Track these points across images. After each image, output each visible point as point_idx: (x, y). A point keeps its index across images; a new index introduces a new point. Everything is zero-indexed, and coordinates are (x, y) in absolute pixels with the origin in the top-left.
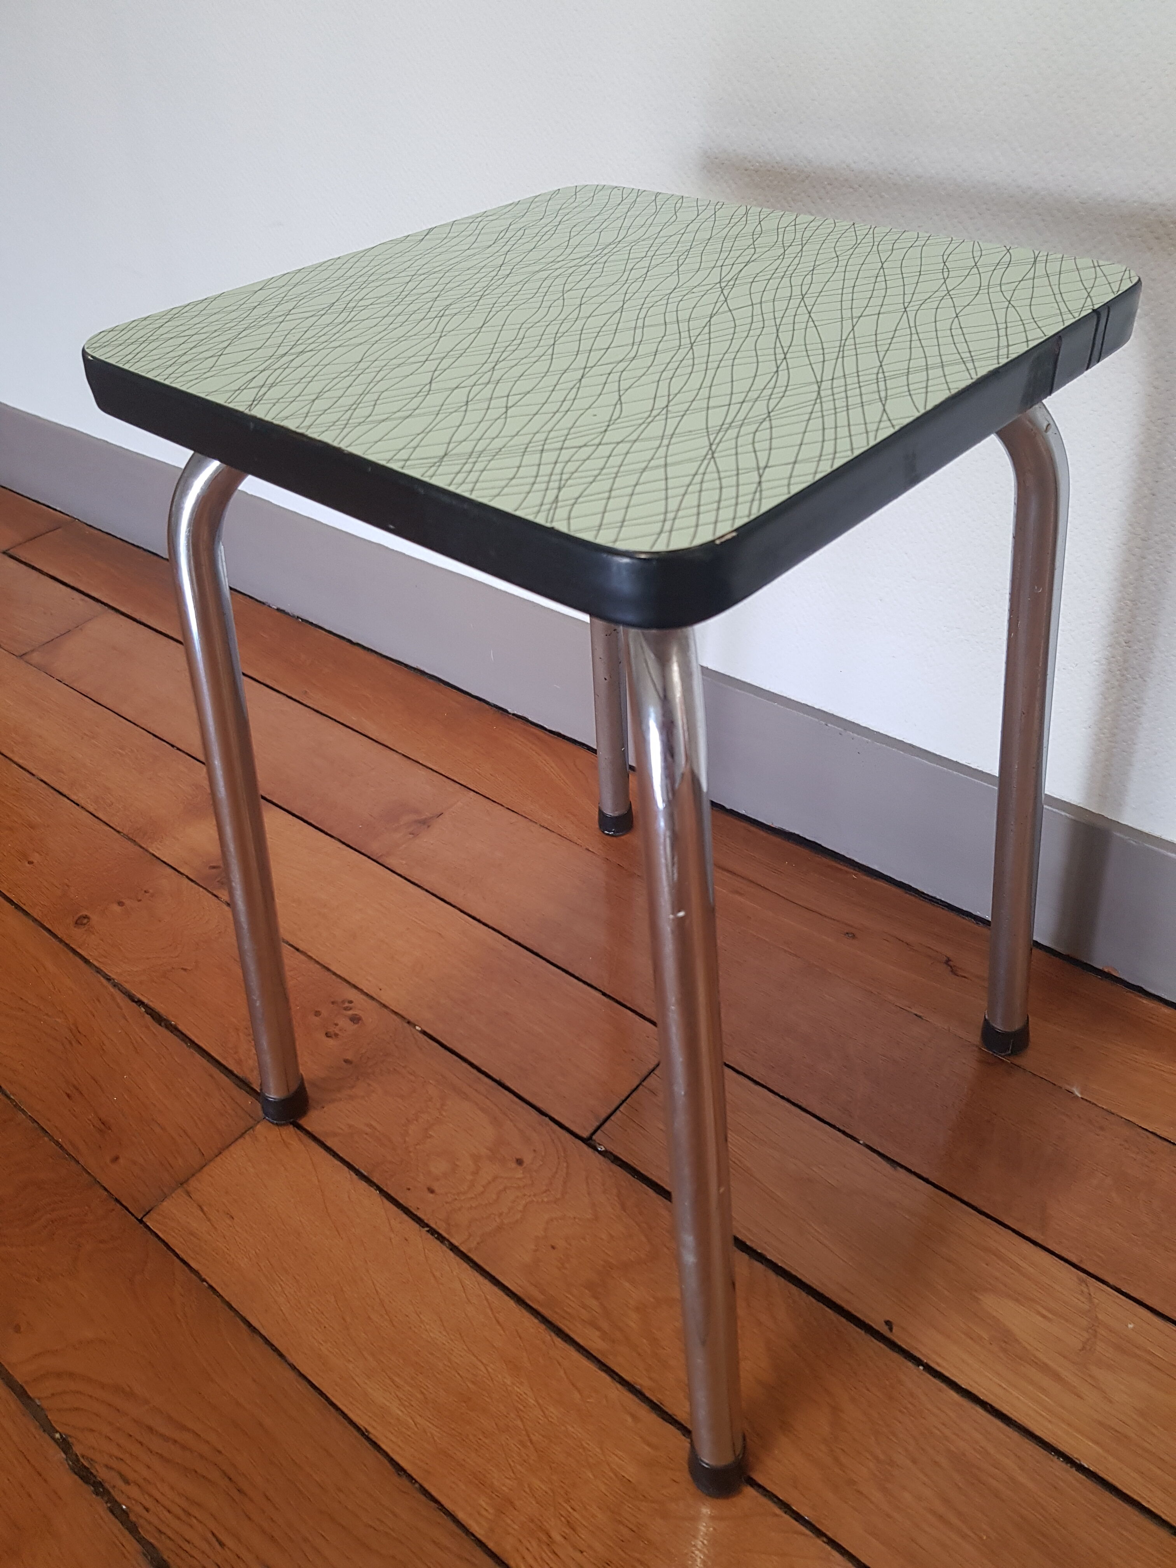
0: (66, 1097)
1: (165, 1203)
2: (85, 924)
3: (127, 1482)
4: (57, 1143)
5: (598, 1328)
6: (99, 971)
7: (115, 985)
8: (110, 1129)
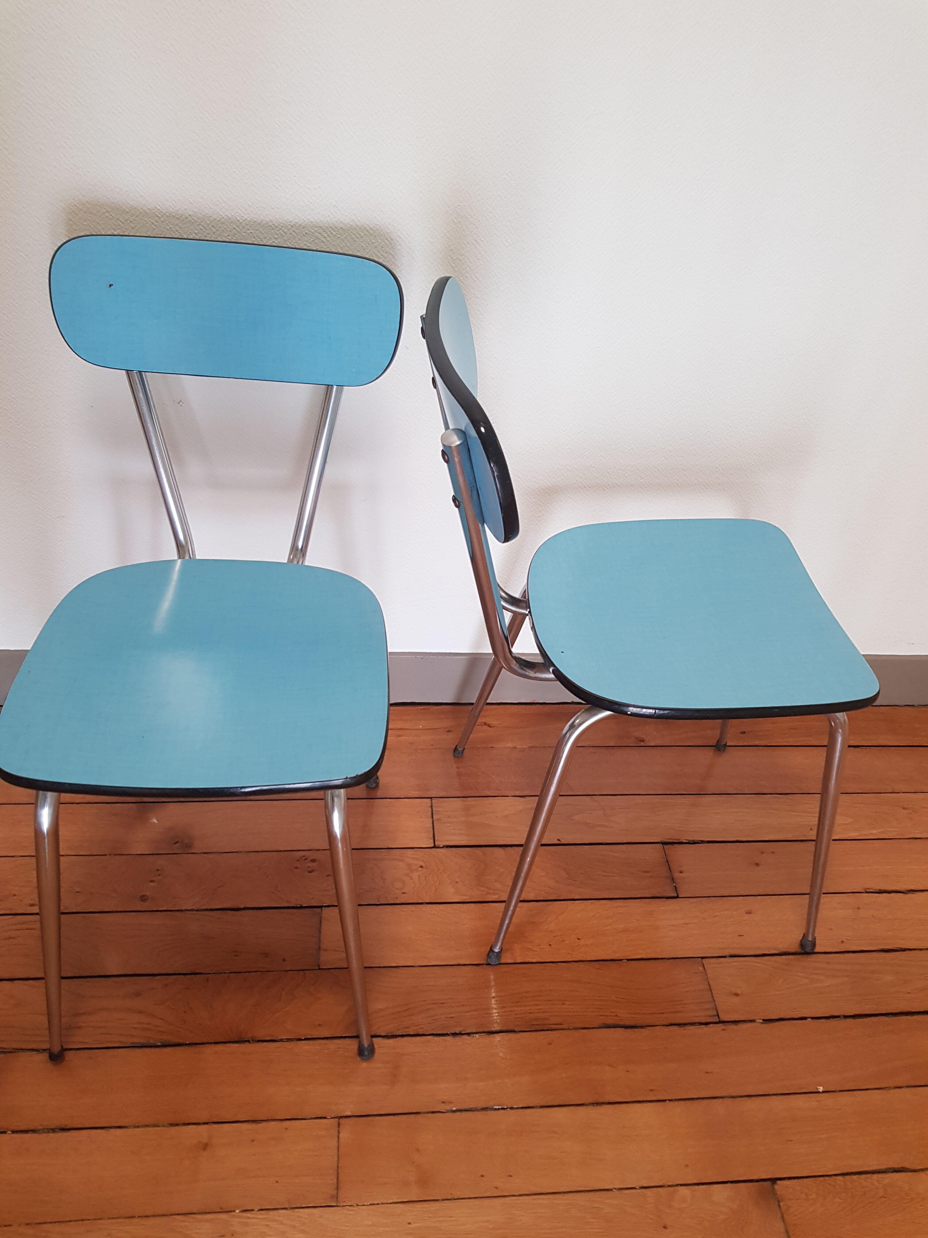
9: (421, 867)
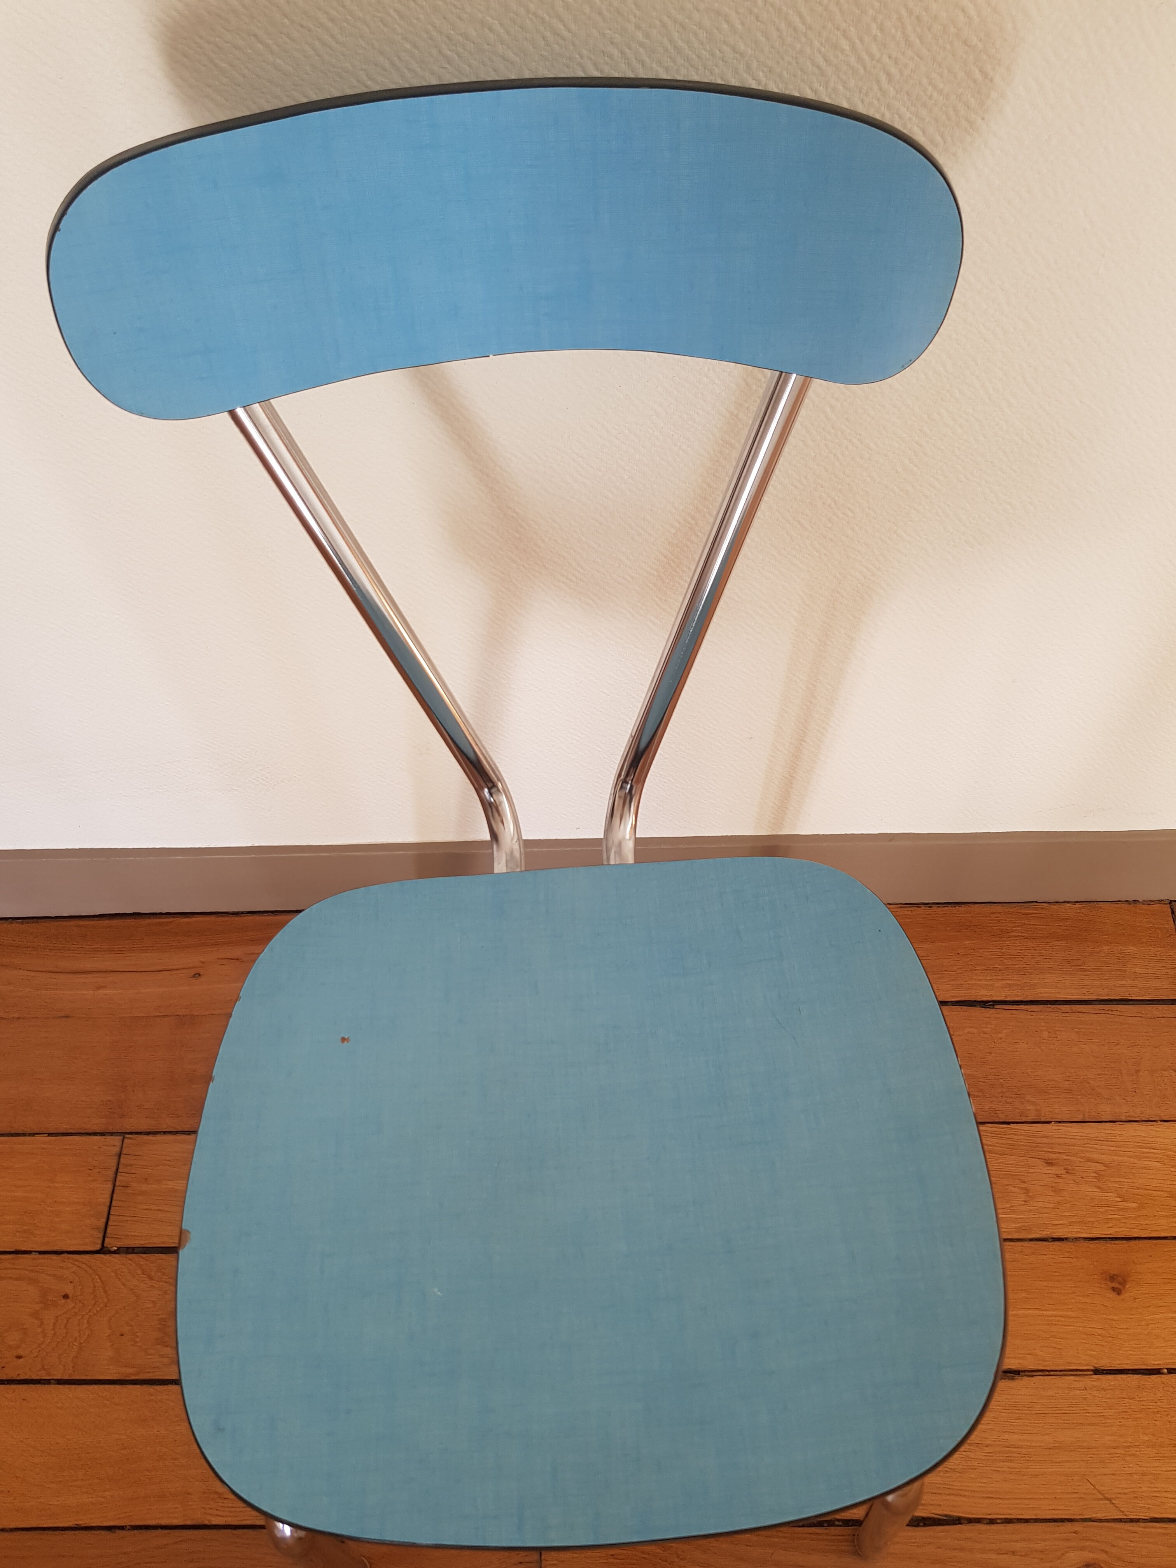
9: (66, 1297)
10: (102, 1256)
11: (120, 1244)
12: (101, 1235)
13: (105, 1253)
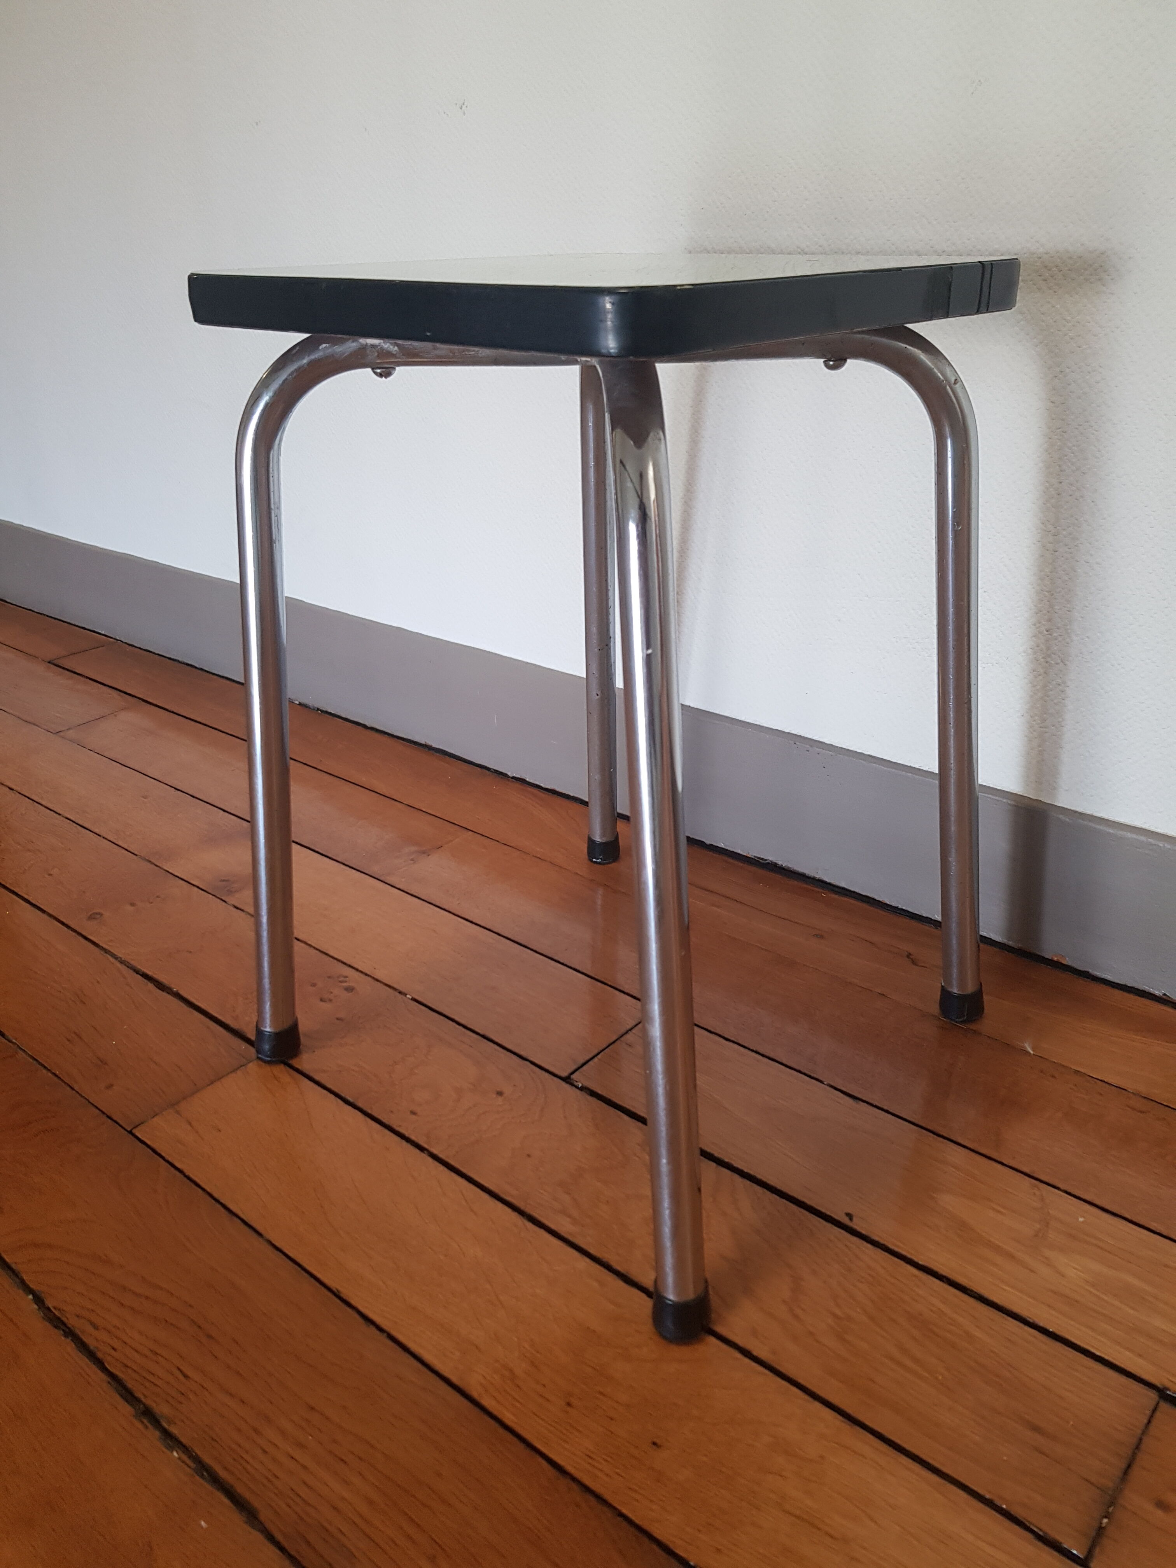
0: (67, 1043)
1: (155, 1119)
2: (97, 919)
3: (96, 1327)
4: (55, 1074)
5: (570, 1216)
6: (106, 951)
7: (122, 962)
8: (106, 1064)
9: (500, 1093)
10: (563, 1084)
11: (588, 1084)
12: (575, 1067)
13: (567, 1083)
